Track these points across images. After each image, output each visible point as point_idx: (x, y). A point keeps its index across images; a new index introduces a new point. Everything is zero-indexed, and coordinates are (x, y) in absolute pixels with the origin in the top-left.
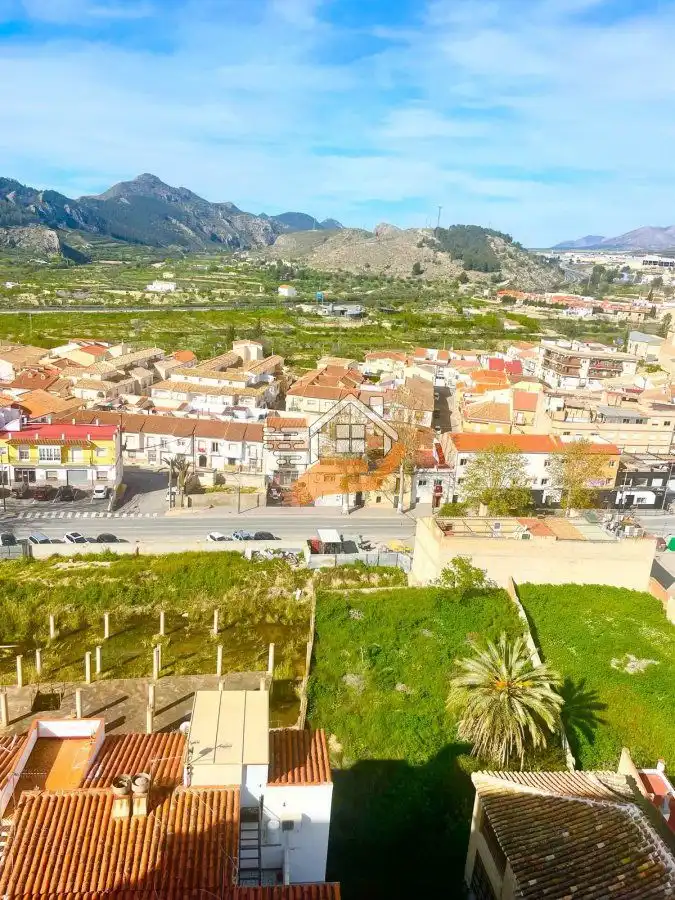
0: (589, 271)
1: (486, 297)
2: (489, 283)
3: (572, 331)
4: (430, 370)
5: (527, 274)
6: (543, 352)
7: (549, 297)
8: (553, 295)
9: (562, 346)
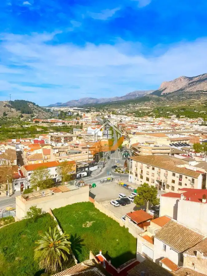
0: (59, 113)
1: (30, 122)
2: (30, 117)
3: (57, 129)
4: (14, 146)
5: (42, 114)
6: (50, 136)
7: (49, 120)
8: (50, 120)
9: (55, 134)
